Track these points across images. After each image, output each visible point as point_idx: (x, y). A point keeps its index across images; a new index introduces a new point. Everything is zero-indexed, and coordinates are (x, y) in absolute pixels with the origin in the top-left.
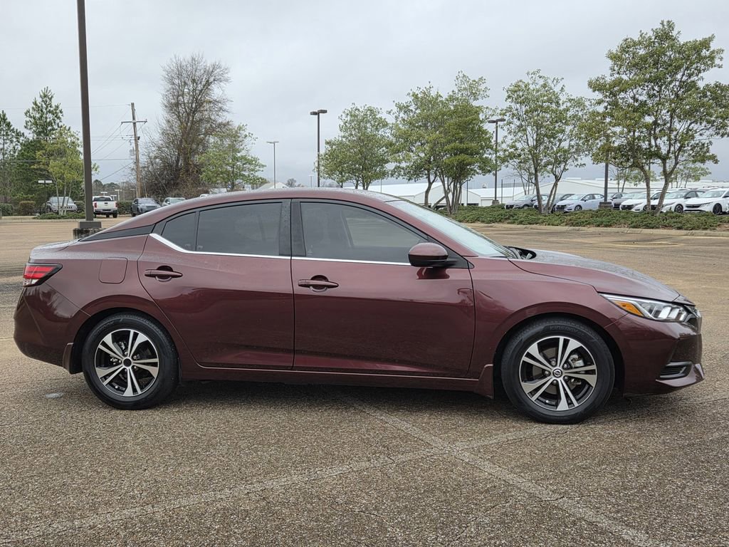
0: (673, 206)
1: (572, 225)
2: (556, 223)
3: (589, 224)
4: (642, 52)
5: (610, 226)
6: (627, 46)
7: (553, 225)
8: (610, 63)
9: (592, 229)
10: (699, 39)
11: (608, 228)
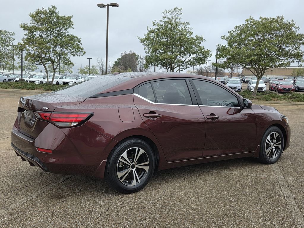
0: (39, 81)
1: (15, 88)
2: (6, 87)
3: (24, 88)
4: (43, 16)
5: (34, 89)
6: (38, 13)
7: (4, 88)
8: (31, 18)
9: (26, 91)
10: (67, 16)
11: (33, 90)
